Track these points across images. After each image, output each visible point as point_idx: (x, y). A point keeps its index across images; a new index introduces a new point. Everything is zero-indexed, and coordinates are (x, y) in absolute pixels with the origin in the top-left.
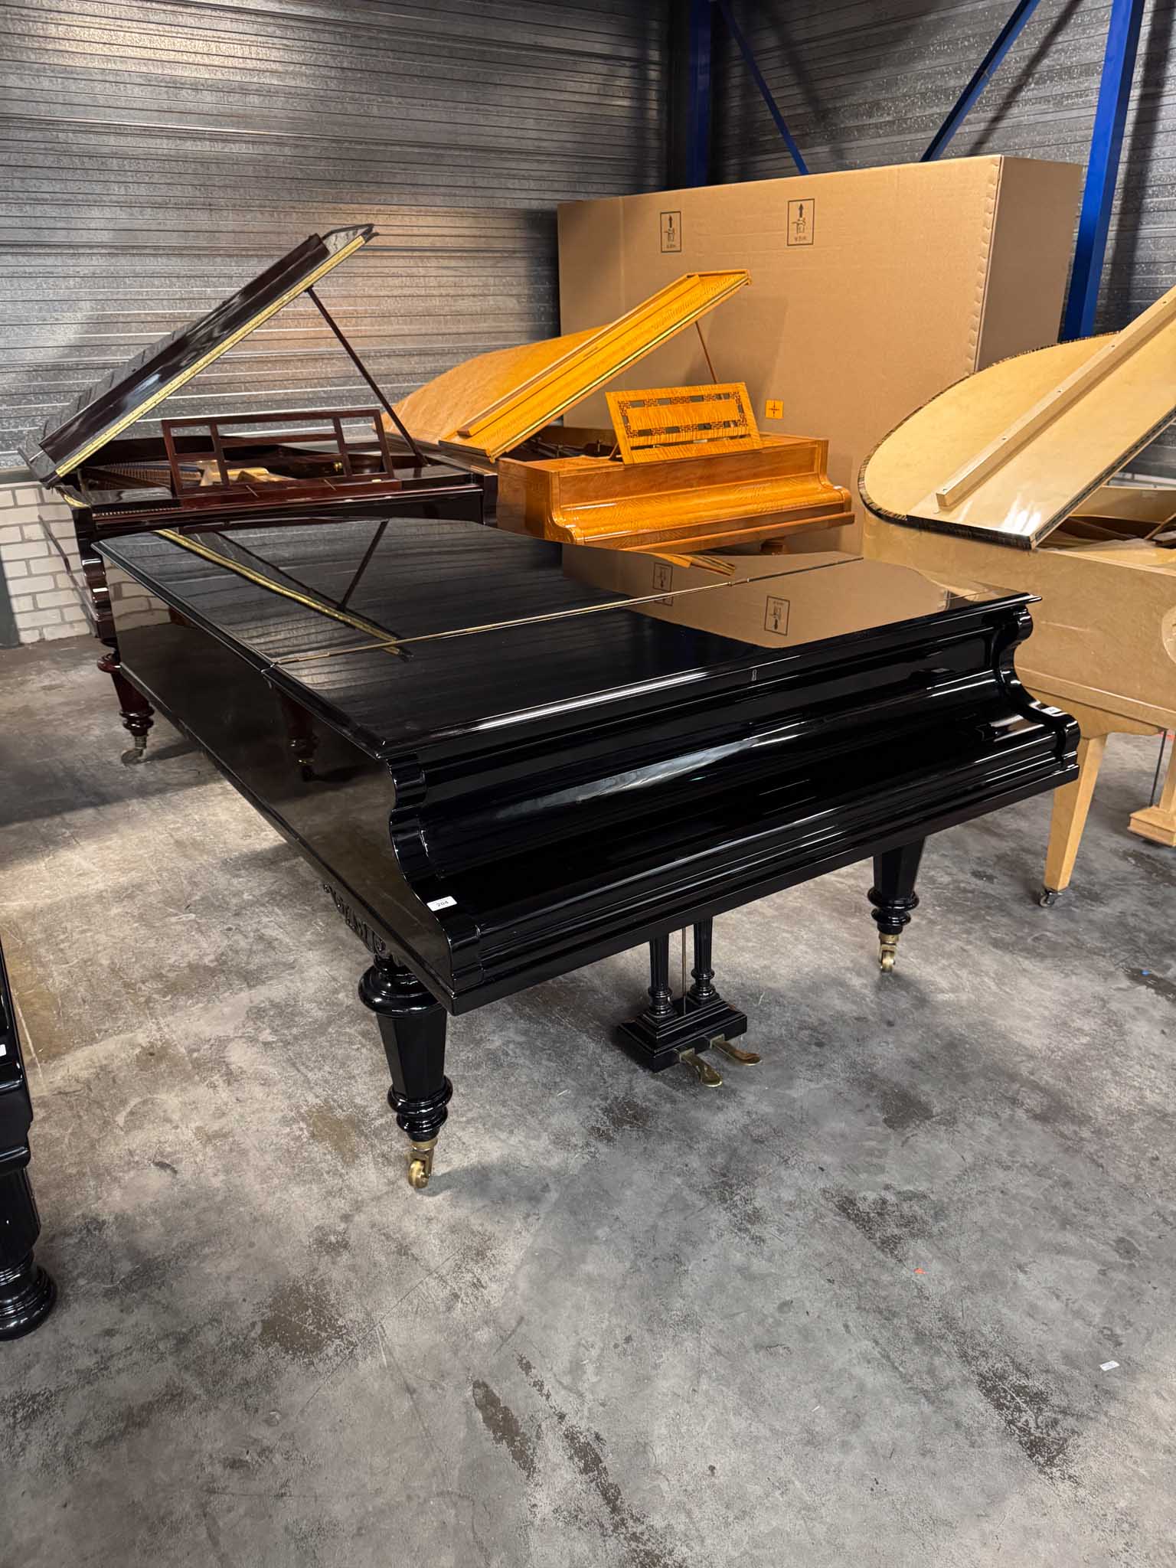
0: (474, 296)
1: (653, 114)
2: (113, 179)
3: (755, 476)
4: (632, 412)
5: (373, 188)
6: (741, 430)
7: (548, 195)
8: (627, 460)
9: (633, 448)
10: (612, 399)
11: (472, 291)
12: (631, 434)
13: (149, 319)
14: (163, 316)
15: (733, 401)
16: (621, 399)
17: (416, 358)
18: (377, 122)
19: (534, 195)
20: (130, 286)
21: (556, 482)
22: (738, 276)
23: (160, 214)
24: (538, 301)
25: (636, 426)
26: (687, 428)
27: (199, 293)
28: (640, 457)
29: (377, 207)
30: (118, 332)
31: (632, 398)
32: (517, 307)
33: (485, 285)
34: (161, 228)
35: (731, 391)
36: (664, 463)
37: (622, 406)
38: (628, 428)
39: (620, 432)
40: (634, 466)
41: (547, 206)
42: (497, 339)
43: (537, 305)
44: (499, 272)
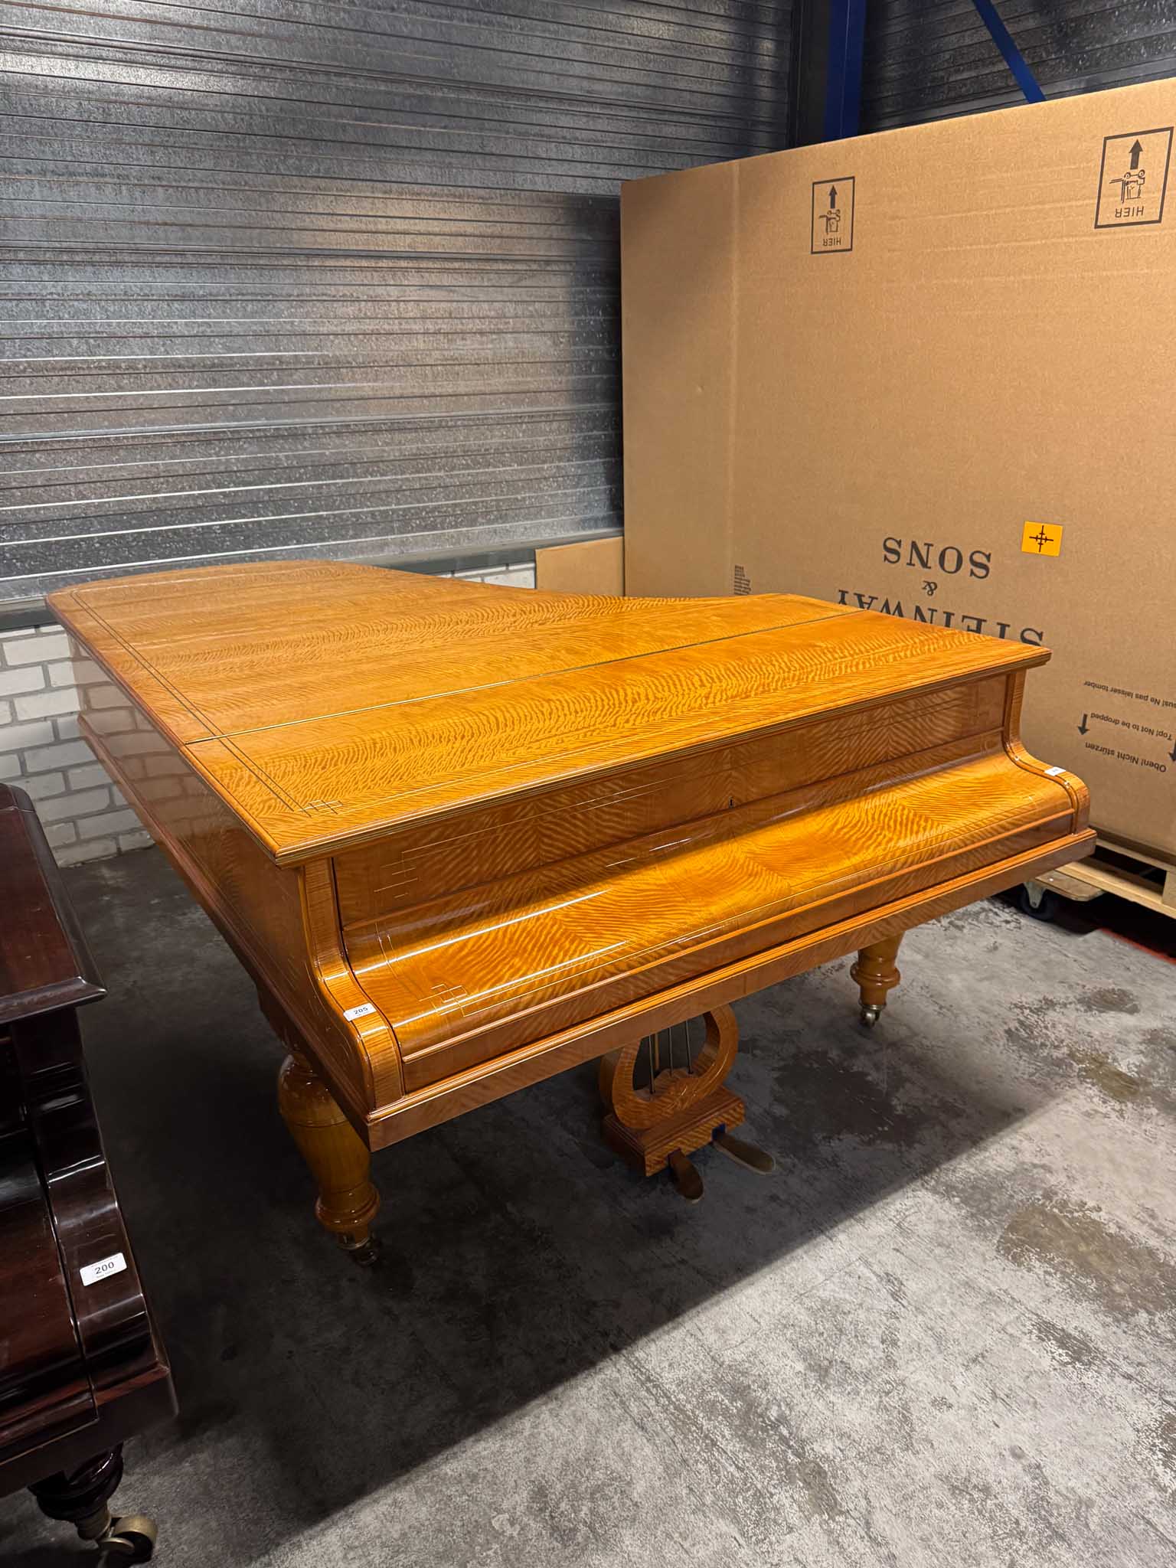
0: (482, 333)
11: (478, 325)
17: (387, 436)
19: (580, 169)
24: (586, 342)
32: (553, 351)
33: (501, 316)
41: (602, 189)
42: (516, 403)
43: (585, 348)
44: (522, 294)
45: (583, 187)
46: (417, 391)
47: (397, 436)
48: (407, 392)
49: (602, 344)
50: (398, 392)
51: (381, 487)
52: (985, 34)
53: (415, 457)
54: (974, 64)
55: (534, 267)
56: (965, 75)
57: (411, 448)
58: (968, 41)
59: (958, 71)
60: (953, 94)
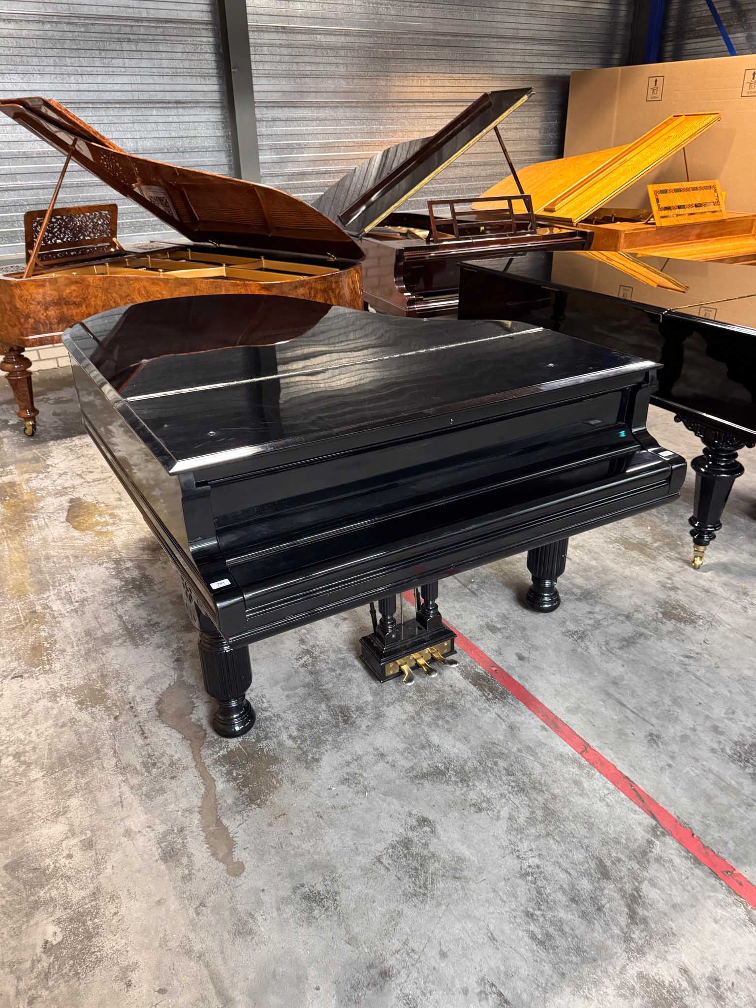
0: (516, 129)
1: (622, 14)
2: (341, 62)
3: (721, 235)
4: (661, 196)
5: (471, 64)
6: (716, 208)
7: (563, 66)
8: (658, 225)
9: (662, 217)
10: (651, 189)
11: (516, 126)
12: (660, 209)
13: (350, 144)
14: (357, 143)
15: (712, 190)
16: (656, 189)
17: (482, 167)
18: (477, 23)
19: (555, 66)
20: (343, 125)
21: (623, 236)
22: (713, 116)
23: (363, 82)
24: (551, 132)
25: (663, 204)
26: (689, 206)
27: (377, 128)
28: (665, 223)
29: (471, 76)
30: (334, 152)
31: (661, 189)
32: (539, 136)
33: (523, 122)
34: (362, 90)
35: (712, 184)
36: (676, 226)
37: (656, 192)
38: (659, 206)
39: (655, 207)
40: (661, 227)
41: (561, 73)
42: (526, 155)
43: (549, 134)
44: (531, 114)
45: (555, 72)
46: (493, 151)
47: (486, 167)
48: (490, 151)
49: (555, 132)
50: (488, 151)
51: (479, 186)
52: (710, 13)
53: (490, 175)
54: (705, 24)
55: (536, 103)
56: (702, 28)
57: (489, 172)
58: (704, 15)
59: (699, 26)
60: (696, 35)
